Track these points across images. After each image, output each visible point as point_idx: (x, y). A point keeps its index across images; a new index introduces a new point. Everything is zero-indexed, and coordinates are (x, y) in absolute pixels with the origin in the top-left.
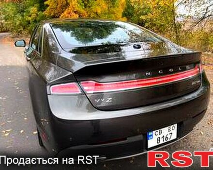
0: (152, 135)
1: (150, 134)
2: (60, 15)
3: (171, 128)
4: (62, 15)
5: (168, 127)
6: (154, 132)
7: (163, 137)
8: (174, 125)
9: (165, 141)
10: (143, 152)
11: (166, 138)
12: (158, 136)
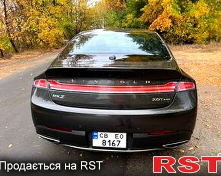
0: (97, 136)
1: (95, 134)
2: (153, 21)
3: (119, 136)
4: (155, 21)
5: (115, 134)
6: (99, 133)
7: (109, 141)
8: (123, 134)
9: (111, 146)
10: (88, 147)
11: (113, 143)
12: (104, 139)
